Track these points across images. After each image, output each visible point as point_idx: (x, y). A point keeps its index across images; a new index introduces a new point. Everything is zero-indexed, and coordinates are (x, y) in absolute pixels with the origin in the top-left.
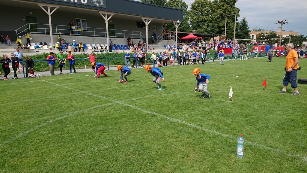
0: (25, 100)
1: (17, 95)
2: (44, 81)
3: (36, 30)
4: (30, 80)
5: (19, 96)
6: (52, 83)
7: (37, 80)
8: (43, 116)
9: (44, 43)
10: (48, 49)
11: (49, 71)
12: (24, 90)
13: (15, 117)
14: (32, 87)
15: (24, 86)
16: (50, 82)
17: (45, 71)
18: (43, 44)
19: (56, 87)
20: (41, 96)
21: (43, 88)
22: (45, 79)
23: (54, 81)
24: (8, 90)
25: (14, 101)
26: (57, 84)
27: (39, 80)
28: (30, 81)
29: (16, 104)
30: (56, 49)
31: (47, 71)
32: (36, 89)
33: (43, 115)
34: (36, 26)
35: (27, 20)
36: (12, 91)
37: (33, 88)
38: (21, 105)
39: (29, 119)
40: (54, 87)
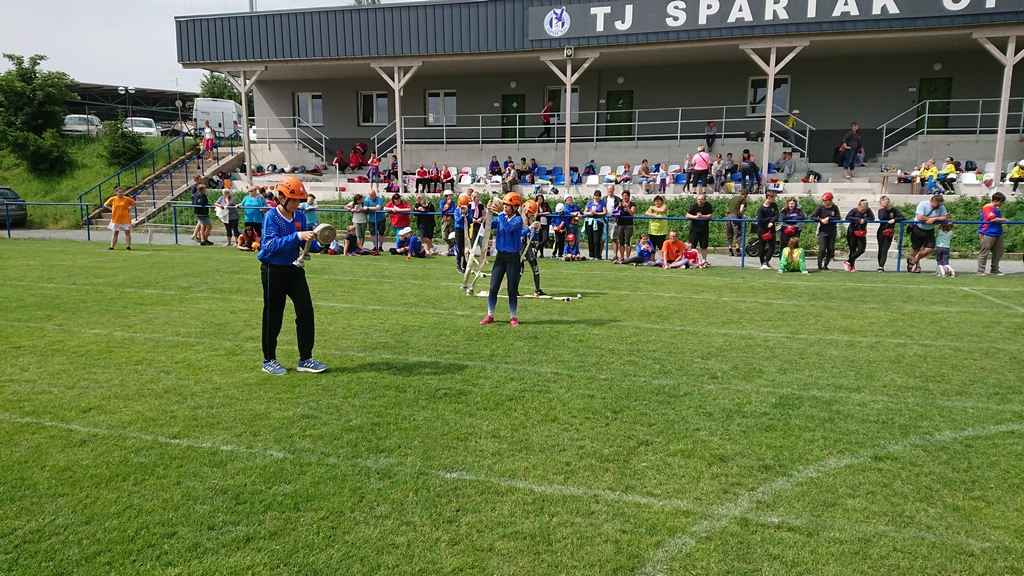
0: (926, 339)
1: (896, 320)
2: (965, 289)
3: (945, 122)
4: (917, 280)
5: (900, 323)
6: (998, 301)
7: (942, 284)
8: (1001, 399)
9: (967, 163)
10: (978, 182)
11: (972, 258)
12: (909, 308)
13: (912, 382)
14: (934, 303)
15: (909, 299)
16: (990, 298)
17: (960, 257)
18: (963, 166)
19: (1017, 316)
20: (976, 339)
21: (972, 314)
22: (970, 285)
23: (1005, 297)
24: (863, 301)
25: (893, 335)
26: (1016, 305)
27: (949, 283)
28: (919, 283)
29: (904, 345)
30: (1008, 182)
31: (966, 257)
32: (950, 312)
33: (1004, 400)
34: (946, 108)
35: (920, 90)
36: (875, 306)
37: (937, 308)
38: (920, 351)
39: (959, 397)
40: (1008, 315)
